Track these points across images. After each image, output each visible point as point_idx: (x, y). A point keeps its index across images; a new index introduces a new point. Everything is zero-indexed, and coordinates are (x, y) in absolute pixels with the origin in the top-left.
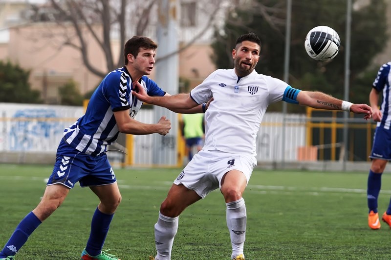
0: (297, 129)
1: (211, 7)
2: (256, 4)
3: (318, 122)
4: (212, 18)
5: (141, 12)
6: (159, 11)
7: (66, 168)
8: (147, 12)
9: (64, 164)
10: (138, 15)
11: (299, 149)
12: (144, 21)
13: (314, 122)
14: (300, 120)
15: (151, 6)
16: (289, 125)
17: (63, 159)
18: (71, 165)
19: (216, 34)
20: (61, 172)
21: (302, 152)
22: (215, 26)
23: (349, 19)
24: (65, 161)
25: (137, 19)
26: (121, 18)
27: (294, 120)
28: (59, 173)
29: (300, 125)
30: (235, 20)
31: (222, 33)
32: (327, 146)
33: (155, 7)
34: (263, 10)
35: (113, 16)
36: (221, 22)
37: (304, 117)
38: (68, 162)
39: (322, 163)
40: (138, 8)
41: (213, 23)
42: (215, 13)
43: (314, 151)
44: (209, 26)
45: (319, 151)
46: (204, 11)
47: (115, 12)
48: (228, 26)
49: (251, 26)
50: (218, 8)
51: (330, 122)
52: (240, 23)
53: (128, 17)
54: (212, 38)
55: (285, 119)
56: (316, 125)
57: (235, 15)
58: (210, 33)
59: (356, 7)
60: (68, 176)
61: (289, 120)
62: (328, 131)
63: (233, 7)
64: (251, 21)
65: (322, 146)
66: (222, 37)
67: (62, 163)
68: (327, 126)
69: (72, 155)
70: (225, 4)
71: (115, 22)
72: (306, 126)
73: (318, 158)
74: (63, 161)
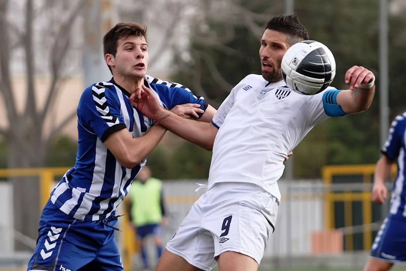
0: (309, 204)
1: (166, 18)
2: (237, 10)
3: (341, 192)
4: (169, 34)
5: (57, 28)
6: (85, 26)
7: (54, 246)
8: (66, 29)
9: (52, 239)
10: (52, 34)
11: (314, 236)
12: (62, 44)
13: (336, 192)
14: (314, 189)
15: (72, 20)
16: (297, 198)
17: (50, 232)
18: (62, 241)
19: (177, 59)
20: (46, 252)
21: (318, 240)
22: (175, 48)
23: (384, 28)
24: (53, 234)
25: (51, 41)
26: (26, 41)
27: (305, 189)
28: (42, 253)
29: (314, 197)
30: (205, 35)
31: (186, 57)
32: (357, 229)
33: (79, 22)
34: (249, 19)
35: (13, 38)
36: (183, 40)
37: (319, 185)
38: (57, 237)
39: (350, 256)
40: (52, 22)
41: (171, 41)
42: (174, 25)
43: (337, 237)
44: (164, 47)
45: (345, 238)
46: (157, 23)
47: (16, 30)
48: (195, 47)
49: (231, 44)
50: (177, 18)
51: (359, 192)
52: (213, 40)
53: (37, 38)
54: (171, 66)
55: (289, 190)
56: (340, 197)
57: (204, 28)
58: (166, 58)
59: (395, 8)
60: (57, 259)
61: (297, 189)
62: (357, 206)
63: (202, 15)
64: (230, 36)
65: (349, 230)
66: (186, 64)
67: (48, 238)
68: (356, 197)
69: (64, 225)
70: (190, 11)
71: (17, 45)
72: (323, 198)
73: (345, 248)
74: (49, 233)
